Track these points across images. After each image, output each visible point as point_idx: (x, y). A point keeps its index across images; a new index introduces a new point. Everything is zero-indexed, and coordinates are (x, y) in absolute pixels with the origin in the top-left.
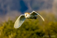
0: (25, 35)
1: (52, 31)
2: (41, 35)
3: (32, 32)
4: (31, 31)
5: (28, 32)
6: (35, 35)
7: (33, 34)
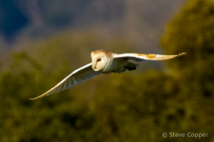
0: (17, 124)
1: (123, 108)
2: (79, 123)
3: (46, 112)
4: (40, 107)
5: (29, 112)
6: (57, 122)
7: (47, 122)
